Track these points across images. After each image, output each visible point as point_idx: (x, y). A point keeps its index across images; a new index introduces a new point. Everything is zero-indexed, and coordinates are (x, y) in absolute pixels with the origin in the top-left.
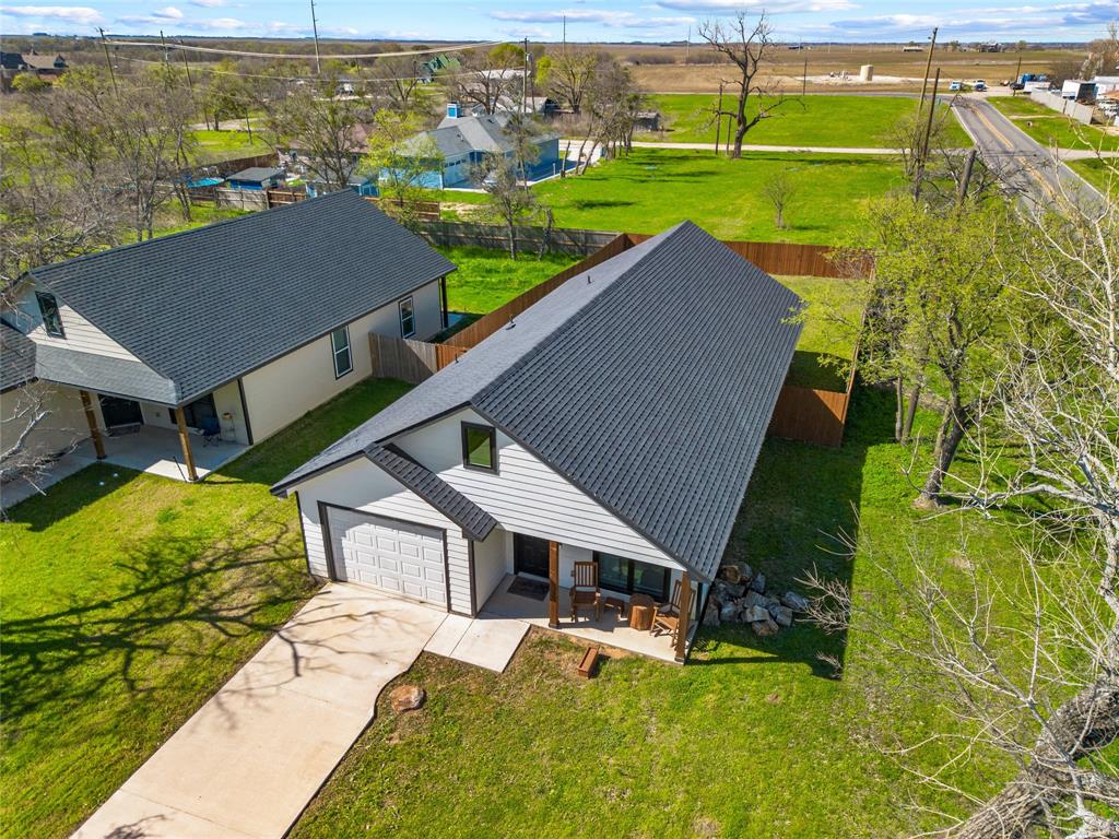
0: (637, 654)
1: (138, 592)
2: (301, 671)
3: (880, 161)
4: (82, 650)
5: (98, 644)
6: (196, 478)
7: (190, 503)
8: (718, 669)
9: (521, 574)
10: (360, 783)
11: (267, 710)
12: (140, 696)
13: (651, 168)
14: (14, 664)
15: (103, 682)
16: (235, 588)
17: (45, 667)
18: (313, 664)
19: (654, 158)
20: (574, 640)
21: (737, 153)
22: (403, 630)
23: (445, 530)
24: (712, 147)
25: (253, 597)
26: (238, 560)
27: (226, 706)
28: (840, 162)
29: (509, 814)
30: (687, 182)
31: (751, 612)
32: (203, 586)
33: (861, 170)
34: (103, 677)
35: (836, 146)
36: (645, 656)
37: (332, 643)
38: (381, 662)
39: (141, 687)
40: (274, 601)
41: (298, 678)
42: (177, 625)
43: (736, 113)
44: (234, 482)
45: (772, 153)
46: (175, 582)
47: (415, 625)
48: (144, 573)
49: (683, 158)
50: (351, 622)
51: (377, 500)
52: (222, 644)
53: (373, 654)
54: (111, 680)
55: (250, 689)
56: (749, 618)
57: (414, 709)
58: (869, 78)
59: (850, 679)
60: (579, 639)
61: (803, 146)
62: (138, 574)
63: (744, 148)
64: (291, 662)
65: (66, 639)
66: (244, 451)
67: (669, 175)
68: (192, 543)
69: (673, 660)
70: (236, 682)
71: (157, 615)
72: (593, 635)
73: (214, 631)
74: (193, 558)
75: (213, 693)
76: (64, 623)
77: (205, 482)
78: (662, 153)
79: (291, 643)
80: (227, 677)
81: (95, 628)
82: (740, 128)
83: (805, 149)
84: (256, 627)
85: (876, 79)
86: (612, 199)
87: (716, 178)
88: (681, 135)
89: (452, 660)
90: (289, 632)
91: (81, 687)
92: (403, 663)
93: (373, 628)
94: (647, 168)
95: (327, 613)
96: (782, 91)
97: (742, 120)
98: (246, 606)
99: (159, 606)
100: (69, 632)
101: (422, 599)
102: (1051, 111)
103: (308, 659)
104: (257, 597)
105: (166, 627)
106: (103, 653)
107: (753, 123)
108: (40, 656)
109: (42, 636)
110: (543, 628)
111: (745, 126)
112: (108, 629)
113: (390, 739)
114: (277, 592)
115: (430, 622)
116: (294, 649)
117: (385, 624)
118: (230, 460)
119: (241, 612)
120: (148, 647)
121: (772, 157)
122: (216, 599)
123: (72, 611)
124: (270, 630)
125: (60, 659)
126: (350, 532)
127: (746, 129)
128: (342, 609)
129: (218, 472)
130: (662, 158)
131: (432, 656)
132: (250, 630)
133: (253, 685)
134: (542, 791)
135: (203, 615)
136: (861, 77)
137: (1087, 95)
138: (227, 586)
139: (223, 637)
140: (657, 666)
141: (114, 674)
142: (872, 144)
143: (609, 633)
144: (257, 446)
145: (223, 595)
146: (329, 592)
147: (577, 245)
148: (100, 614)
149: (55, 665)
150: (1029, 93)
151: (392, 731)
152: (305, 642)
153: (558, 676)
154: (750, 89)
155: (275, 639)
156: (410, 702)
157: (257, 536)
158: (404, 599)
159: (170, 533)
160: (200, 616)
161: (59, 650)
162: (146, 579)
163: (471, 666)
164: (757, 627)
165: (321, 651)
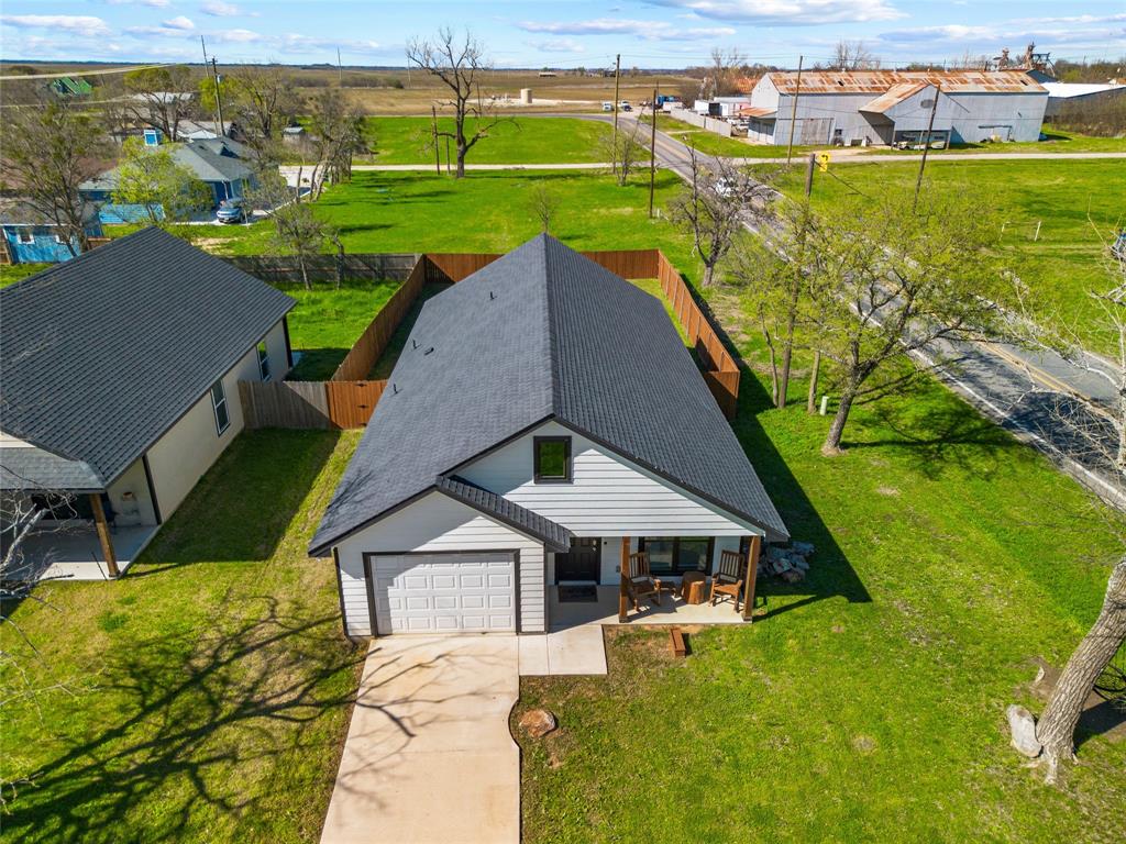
0: (708, 625)
1: (147, 710)
2: (412, 731)
3: (590, 175)
4: (129, 789)
5: (141, 776)
6: (118, 572)
7: (130, 601)
8: (780, 618)
9: (561, 583)
10: (553, 811)
11: (406, 778)
12: (245, 811)
13: (383, 190)
14: (42, 833)
15: (185, 812)
16: (265, 675)
17: (92, 821)
18: (419, 720)
19: (376, 180)
20: (647, 628)
21: (461, 173)
22: (483, 662)
23: (518, 550)
24: (433, 168)
25: (293, 677)
26: (243, 645)
27: (357, 788)
28: (557, 177)
29: (707, 791)
30: (429, 202)
31: (780, 565)
32: (225, 681)
33: (579, 183)
34: (180, 807)
35: (542, 163)
36: (716, 625)
37: (423, 694)
38: (488, 699)
39: (237, 803)
40: (323, 675)
41: (413, 739)
42: (225, 729)
43: (455, 133)
44: (170, 567)
45: (491, 171)
46: (185, 687)
47: (493, 655)
48: (138, 688)
49: (408, 179)
50: (426, 670)
51: (440, 535)
52: (299, 733)
53: (474, 694)
54: (194, 807)
55: (370, 764)
56: (779, 570)
57: (554, 730)
58: (530, 101)
59: (878, 598)
60: (652, 626)
61: (518, 163)
62: (130, 690)
63: (466, 167)
64: (394, 726)
65: (94, 784)
66: (154, 533)
67: (406, 197)
68: (172, 641)
69: (742, 621)
70: (348, 762)
71: (193, 726)
72: (661, 620)
73: (277, 723)
74: (187, 657)
75: (332, 781)
76: (75, 769)
77: (131, 576)
78: (385, 176)
79: (379, 708)
80: (336, 760)
81: (124, 761)
82: (461, 148)
83: (519, 166)
84: (325, 705)
85: (535, 101)
86: (366, 223)
87: (455, 197)
88: (387, 157)
89: (553, 677)
90: (367, 698)
91: (163, 826)
92: (510, 693)
93: (453, 670)
94: (378, 190)
95: (393, 670)
96: (497, 113)
97: (461, 140)
98: (293, 689)
99: (187, 715)
100: (92, 776)
101: (484, 629)
102: (693, 127)
103: (409, 718)
104: (298, 676)
105: (214, 735)
106: (159, 783)
107: (472, 143)
108: (75, 812)
109: (57, 791)
110: (614, 626)
111: (465, 147)
112: (141, 757)
113: (551, 764)
114: (316, 664)
115: (506, 649)
116: (387, 713)
117: (463, 663)
118: (144, 545)
119: (294, 696)
120: (210, 761)
121: (494, 175)
122: (252, 690)
123: (75, 753)
124: (345, 703)
125: (105, 808)
126: (399, 579)
127: (466, 149)
128: (407, 660)
129: (137, 561)
130: (386, 180)
131: (530, 678)
132: (319, 710)
133: (371, 760)
134: (719, 762)
135: (251, 711)
136: (522, 100)
137: (715, 111)
138: (253, 674)
139: (294, 726)
140: (731, 629)
141: (191, 802)
142: (571, 160)
143: (674, 614)
144: (166, 523)
145: (256, 684)
146: (379, 649)
147: (372, 269)
148: (116, 745)
149: (104, 815)
150: (669, 112)
151: (547, 756)
152: (393, 703)
153: (658, 663)
154: (466, 110)
155: (357, 709)
156: (546, 725)
157: (245, 615)
158: (463, 634)
159: (132, 638)
160: (246, 712)
161: (97, 796)
162: (145, 695)
163: (575, 676)
164: (789, 575)
165: (417, 707)
